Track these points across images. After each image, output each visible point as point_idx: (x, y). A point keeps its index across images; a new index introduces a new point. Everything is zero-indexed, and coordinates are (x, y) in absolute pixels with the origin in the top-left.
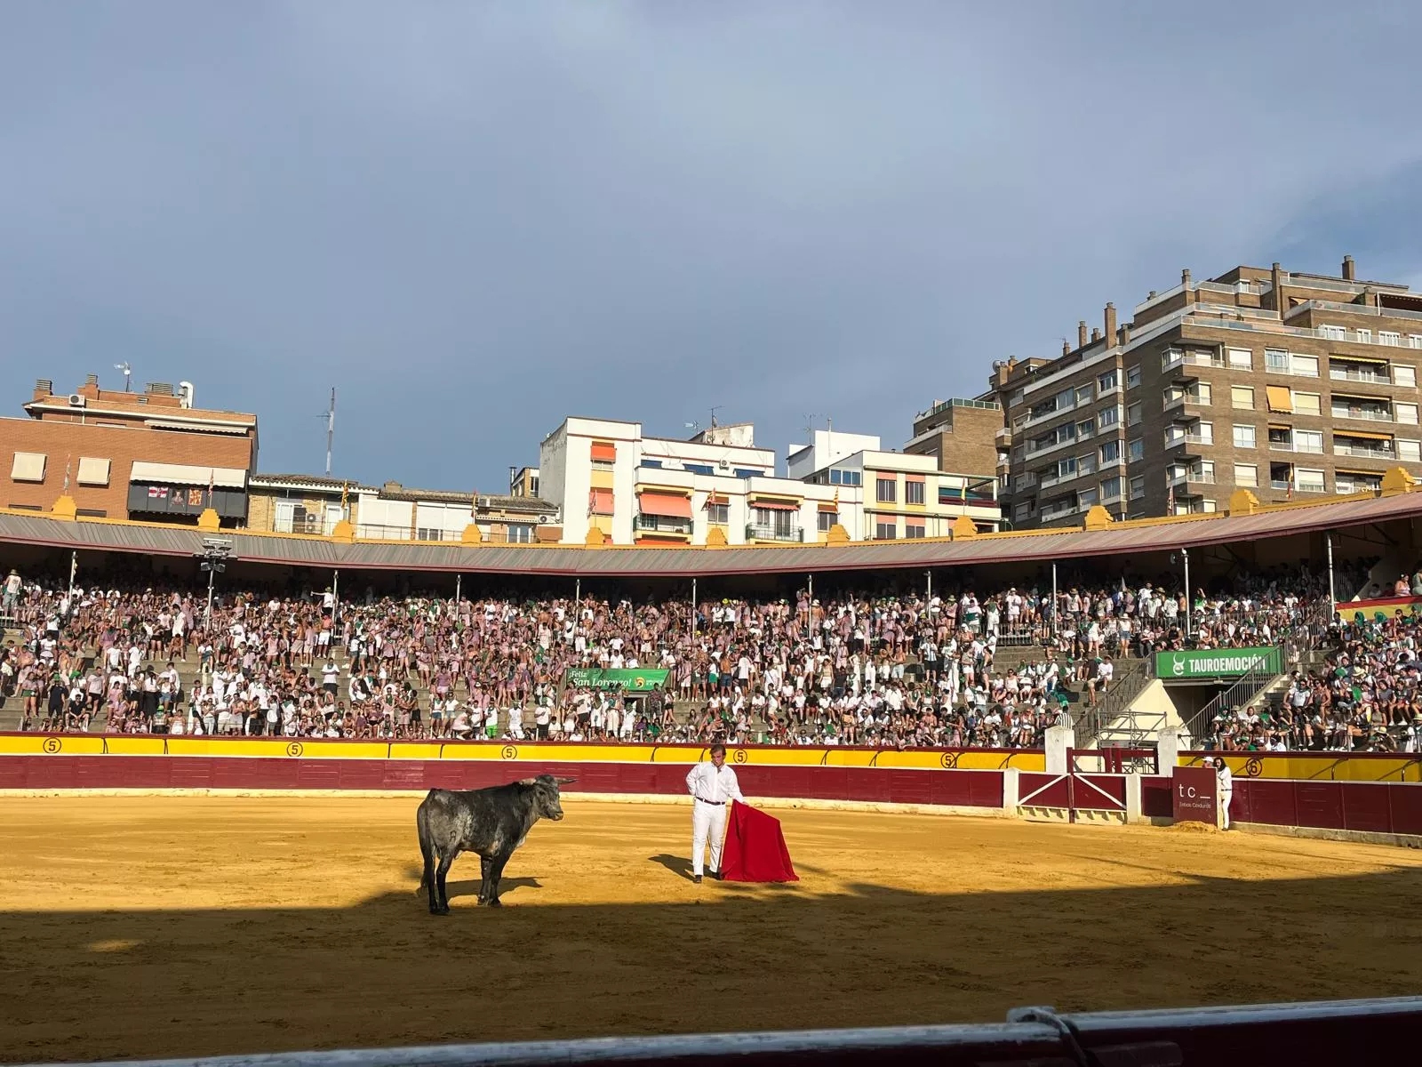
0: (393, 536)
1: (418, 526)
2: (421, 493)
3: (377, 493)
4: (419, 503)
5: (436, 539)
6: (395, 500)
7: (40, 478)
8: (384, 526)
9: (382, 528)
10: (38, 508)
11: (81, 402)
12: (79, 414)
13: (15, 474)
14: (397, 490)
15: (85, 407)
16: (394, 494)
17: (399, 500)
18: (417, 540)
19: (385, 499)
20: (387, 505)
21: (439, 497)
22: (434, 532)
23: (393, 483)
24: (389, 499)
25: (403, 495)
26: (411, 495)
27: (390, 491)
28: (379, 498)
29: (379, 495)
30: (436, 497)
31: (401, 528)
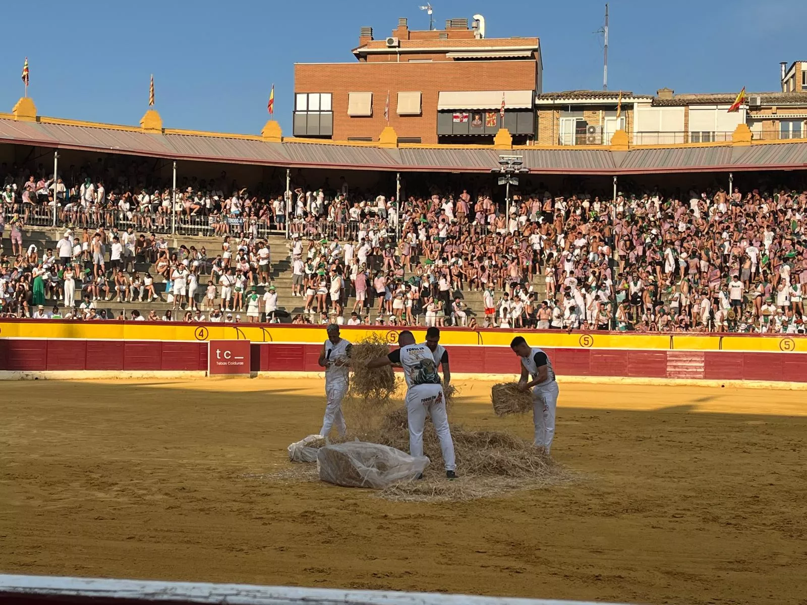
0: (668, 141)
1: (690, 130)
2: (693, 97)
3: (651, 101)
4: (691, 107)
5: (709, 141)
6: (668, 106)
7: (368, 113)
8: (658, 132)
9: (657, 134)
10: (369, 140)
11: (396, 44)
12: (395, 53)
13: (351, 112)
14: (668, 97)
15: (399, 47)
16: (666, 100)
17: (671, 106)
18: (690, 144)
19: (658, 106)
20: (661, 112)
21: (710, 99)
22: (707, 134)
23: (666, 90)
24: (662, 106)
25: (675, 100)
26: (683, 100)
27: (664, 98)
28: (653, 106)
29: (652, 103)
30: (707, 100)
31: (675, 132)
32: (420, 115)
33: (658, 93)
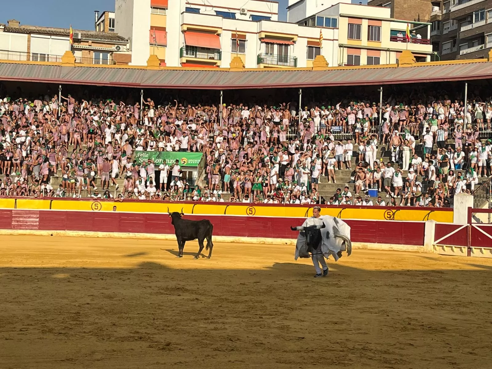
0: (15, 58)
1: (31, 52)
2: (34, 28)
3: (3, 27)
4: (32, 35)
5: (44, 60)
6: (16, 32)
8: (8, 51)
9: (7, 52)
14: (16, 26)
16: (15, 28)
17: (18, 33)
18: (31, 61)
19: (8, 31)
20: (10, 36)
21: (46, 31)
22: (43, 56)
23: (14, 21)
24: (11, 32)
25: (21, 29)
26: (27, 29)
27: (12, 26)
28: (4, 31)
29: (4, 29)
30: (43, 31)
31: (20, 52)
33: (8, 22)
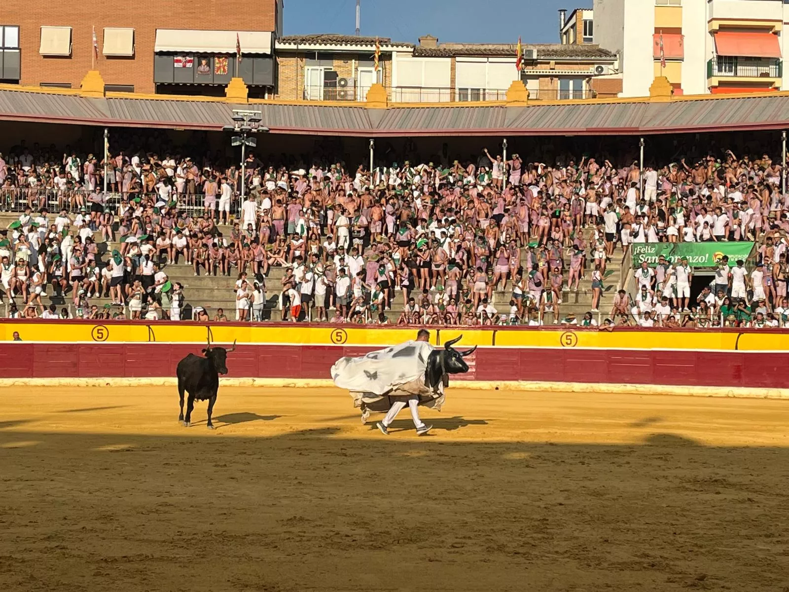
0: (431, 98)
1: (457, 86)
2: (460, 47)
3: (412, 50)
4: (458, 59)
5: (478, 99)
6: (432, 56)
7: (67, 52)
8: (421, 88)
9: (419, 90)
10: (68, 86)
13: (44, 50)
14: (432, 46)
16: (430, 50)
17: (435, 56)
18: (457, 102)
19: (420, 56)
20: (423, 63)
21: (480, 50)
22: (476, 92)
23: (429, 38)
24: (425, 56)
25: (439, 50)
26: (449, 50)
27: (428, 47)
28: (414, 56)
29: (413, 52)
30: (476, 50)
31: (439, 88)
32: (132, 57)
33: (420, 41)
